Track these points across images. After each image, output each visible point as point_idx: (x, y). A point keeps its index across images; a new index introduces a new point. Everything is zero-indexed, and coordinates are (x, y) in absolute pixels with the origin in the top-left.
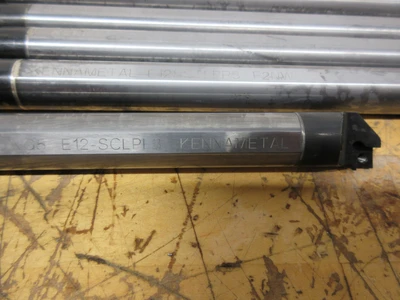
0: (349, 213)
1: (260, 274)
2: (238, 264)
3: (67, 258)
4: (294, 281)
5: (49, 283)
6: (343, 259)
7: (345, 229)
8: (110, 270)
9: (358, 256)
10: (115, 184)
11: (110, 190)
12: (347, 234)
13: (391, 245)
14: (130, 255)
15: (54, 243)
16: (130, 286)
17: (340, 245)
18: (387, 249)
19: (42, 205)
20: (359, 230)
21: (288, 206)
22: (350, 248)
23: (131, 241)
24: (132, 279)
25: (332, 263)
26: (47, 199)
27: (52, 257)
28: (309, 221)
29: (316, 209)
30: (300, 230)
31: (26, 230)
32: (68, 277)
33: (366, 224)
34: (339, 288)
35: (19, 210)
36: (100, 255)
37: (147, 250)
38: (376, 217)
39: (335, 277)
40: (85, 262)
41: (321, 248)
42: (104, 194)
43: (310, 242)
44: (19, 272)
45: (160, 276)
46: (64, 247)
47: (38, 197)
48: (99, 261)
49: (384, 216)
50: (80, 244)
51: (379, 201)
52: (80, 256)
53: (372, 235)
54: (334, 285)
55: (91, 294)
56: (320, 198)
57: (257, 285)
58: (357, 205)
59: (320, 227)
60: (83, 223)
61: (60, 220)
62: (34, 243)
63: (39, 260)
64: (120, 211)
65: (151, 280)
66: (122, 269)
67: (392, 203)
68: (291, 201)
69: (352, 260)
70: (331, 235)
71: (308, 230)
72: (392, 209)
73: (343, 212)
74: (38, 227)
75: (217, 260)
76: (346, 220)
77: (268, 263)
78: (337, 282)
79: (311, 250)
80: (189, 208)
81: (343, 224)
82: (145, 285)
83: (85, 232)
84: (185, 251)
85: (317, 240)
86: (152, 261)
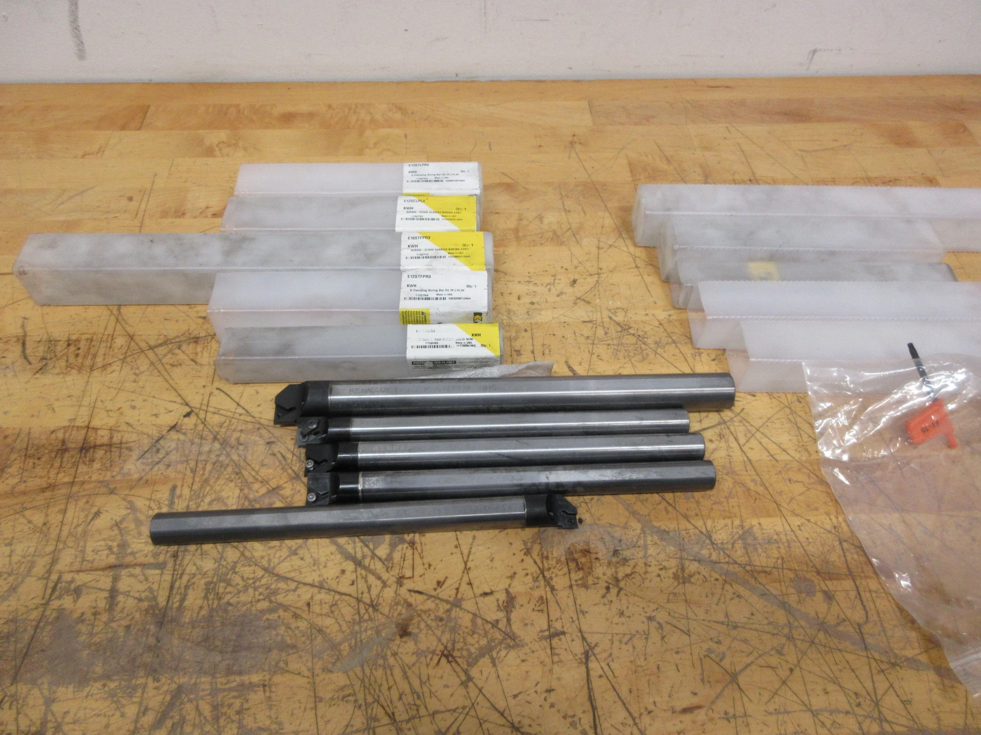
0: (557, 563)
1: (502, 597)
2: (492, 593)
3: (403, 591)
4: (520, 600)
5: (397, 604)
6: (548, 589)
7: (552, 573)
8: (425, 597)
9: (556, 587)
10: (422, 550)
11: (419, 554)
12: (553, 575)
13: (576, 581)
14: (435, 589)
15: (395, 585)
16: (437, 605)
17: (548, 582)
18: (573, 583)
19: (383, 563)
20: (560, 573)
21: (522, 560)
22: (553, 583)
23: (435, 582)
24: (437, 601)
25: (541, 591)
26: (386, 560)
27: (396, 592)
28: (533, 569)
29: (539, 562)
30: (527, 574)
31: (379, 578)
32: (406, 601)
33: (566, 570)
34: (542, 603)
35: (372, 567)
36: (420, 589)
37: (444, 586)
38: (572, 565)
39: (541, 598)
40: (413, 594)
41: (537, 584)
42: (417, 556)
43: (531, 580)
44: (381, 599)
45: (451, 599)
46: (401, 586)
47: (380, 559)
48: (420, 593)
49: (577, 564)
50: (408, 584)
51: (576, 556)
52: (410, 591)
53: (567, 576)
54: (540, 602)
55: (418, 608)
56: (542, 554)
57: (501, 603)
58: (563, 559)
59: (539, 572)
60: (408, 573)
61: (396, 572)
62: (385, 584)
63: (389, 593)
64: (426, 566)
65: (447, 602)
66: (432, 596)
67: (585, 556)
68: (524, 557)
69: (553, 589)
70: (544, 577)
71: (532, 575)
72: (583, 560)
73: (554, 562)
74: (385, 576)
75: (480, 591)
76: (554, 568)
77: (507, 592)
78: (542, 600)
79: (531, 585)
80: (466, 563)
81: (552, 570)
82: (444, 604)
83: (410, 578)
84: (464, 587)
85: (536, 579)
86: (447, 592)
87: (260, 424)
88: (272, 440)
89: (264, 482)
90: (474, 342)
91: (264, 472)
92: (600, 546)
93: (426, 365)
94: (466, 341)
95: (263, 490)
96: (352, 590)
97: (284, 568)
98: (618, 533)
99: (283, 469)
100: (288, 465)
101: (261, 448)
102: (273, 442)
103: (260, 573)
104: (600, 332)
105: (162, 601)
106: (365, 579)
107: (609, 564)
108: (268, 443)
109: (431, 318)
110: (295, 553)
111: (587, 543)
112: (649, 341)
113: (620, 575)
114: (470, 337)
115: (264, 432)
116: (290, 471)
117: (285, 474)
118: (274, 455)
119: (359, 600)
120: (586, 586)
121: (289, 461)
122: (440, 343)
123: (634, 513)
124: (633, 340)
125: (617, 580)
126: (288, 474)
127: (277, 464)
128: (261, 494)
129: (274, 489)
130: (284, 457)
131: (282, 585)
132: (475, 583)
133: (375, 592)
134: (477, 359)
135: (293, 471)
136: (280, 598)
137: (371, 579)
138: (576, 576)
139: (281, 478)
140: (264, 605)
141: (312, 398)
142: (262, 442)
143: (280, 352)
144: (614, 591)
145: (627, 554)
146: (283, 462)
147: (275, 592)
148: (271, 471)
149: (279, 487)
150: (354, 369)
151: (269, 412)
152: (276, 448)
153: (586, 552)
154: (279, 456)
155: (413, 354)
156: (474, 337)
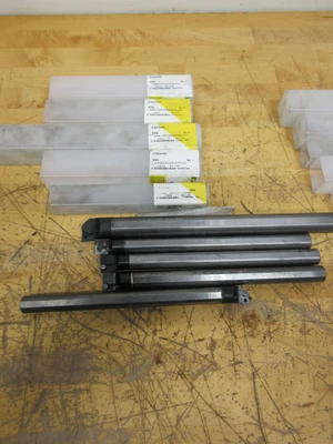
0: (238, 323)
1: (209, 342)
2: (203, 339)
3: (156, 338)
4: (219, 343)
5: (154, 345)
6: (233, 337)
7: (235, 328)
8: (168, 342)
11: (164, 317)
12: (236, 330)
13: (248, 333)
14: (173, 337)
15: (152, 334)
16: (175, 346)
17: (233, 333)
18: (246, 334)
19: (145, 322)
20: (240, 328)
21: (219, 321)
22: (236, 334)
23: (173, 333)
24: (175, 344)
25: (230, 338)
26: (146, 320)
27: (153, 339)
28: (225, 326)
29: (228, 322)
30: (222, 329)
32: (158, 344)
33: (242, 326)
35: (139, 324)
36: (166, 337)
37: (178, 335)
38: (246, 324)
39: (230, 342)
40: (162, 340)
41: (227, 334)
43: (224, 332)
44: (145, 343)
45: (182, 343)
46: (155, 335)
47: (144, 320)
48: (166, 339)
49: (249, 323)
50: (159, 334)
51: (248, 318)
52: (160, 338)
53: (243, 330)
55: (165, 348)
56: (230, 317)
57: (208, 345)
58: (241, 320)
59: (228, 328)
60: (159, 328)
61: (152, 327)
62: (147, 334)
63: (149, 339)
64: (168, 324)
65: (180, 344)
66: (172, 341)
67: (252, 319)
68: (220, 319)
69: (236, 337)
70: (231, 330)
71: (224, 329)
72: (252, 321)
73: (236, 322)
74: (146, 329)
75: (196, 339)
77: (212, 339)
78: (230, 344)
79: (224, 335)
80: (189, 322)
81: (235, 326)
82: (179, 346)
83: (160, 331)
84: (189, 336)
85: (227, 332)
86: (179, 339)
87: (74, 239)
88: (81, 249)
89: (79, 274)
90: (192, 194)
91: (79, 269)
92: (261, 313)
94: (187, 194)
95: (79, 280)
96: (129, 337)
97: (92, 325)
98: (270, 305)
99: (88, 267)
100: (91, 264)
101: (76, 254)
103: (81, 327)
104: (260, 183)
105: (30, 343)
106: (136, 331)
107: (266, 323)
108: (79, 251)
109: (167, 180)
110: (98, 316)
111: (253, 311)
112: (288, 189)
113: (272, 330)
114: (190, 192)
115: (77, 244)
116: (92, 268)
117: (90, 270)
118: (83, 258)
119: (134, 343)
120: (253, 336)
121: (92, 262)
122: (173, 196)
123: (278, 294)
124: (278, 188)
125: (269, 333)
126: (92, 270)
127: (85, 264)
128: (77, 281)
129: (85, 279)
130: (89, 260)
131: (92, 334)
132: (195, 334)
133: (141, 339)
135: (94, 268)
136: (92, 342)
137: (139, 331)
138: (248, 330)
139: (88, 272)
140: (84, 345)
141: (103, 228)
142: (76, 251)
143: (83, 201)
144: (268, 338)
145: (275, 317)
146: (88, 263)
147: (89, 338)
148: (82, 268)
149: (87, 278)
152: (84, 255)
153: (253, 316)
154: (86, 259)
155: (157, 202)
156: (192, 192)
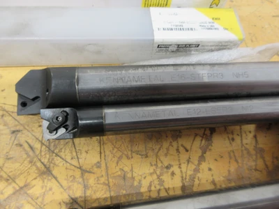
87: (4, 110)
88: (18, 128)
90: (216, 25)
93: (170, 48)
94: (208, 24)
99: (31, 162)
100: (37, 156)
102: (18, 131)
108: (14, 132)
114: (211, 20)
115: (8, 119)
116: (39, 164)
117: (34, 168)
118: (21, 145)
121: (38, 152)
122: (185, 26)
126: (38, 168)
127: (25, 156)
128: (6, 195)
129: (21, 188)
130: (31, 148)
134: (221, 42)
135: (43, 163)
139: (29, 174)
142: (7, 131)
146: (31, 153)
148: (17, 165)
150: (99, 52)
151: (13, 100)
152: (22, 138)
154: (26, 146)
156: (216, 21)
